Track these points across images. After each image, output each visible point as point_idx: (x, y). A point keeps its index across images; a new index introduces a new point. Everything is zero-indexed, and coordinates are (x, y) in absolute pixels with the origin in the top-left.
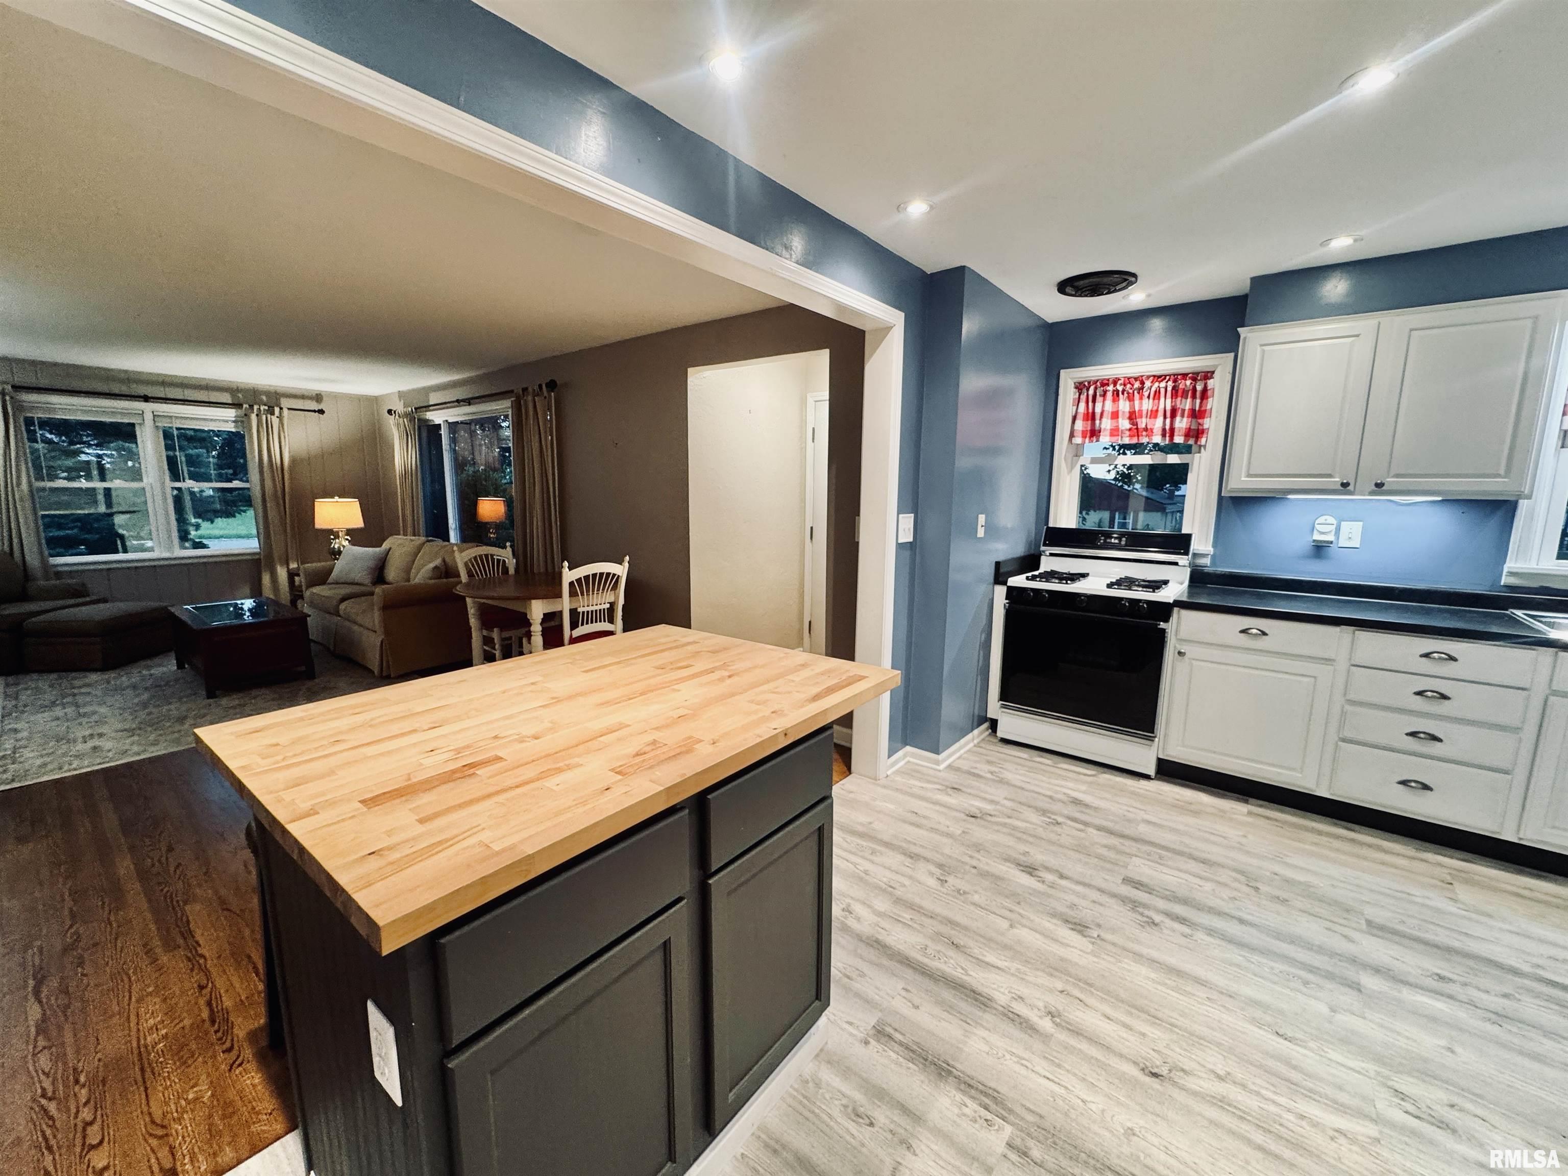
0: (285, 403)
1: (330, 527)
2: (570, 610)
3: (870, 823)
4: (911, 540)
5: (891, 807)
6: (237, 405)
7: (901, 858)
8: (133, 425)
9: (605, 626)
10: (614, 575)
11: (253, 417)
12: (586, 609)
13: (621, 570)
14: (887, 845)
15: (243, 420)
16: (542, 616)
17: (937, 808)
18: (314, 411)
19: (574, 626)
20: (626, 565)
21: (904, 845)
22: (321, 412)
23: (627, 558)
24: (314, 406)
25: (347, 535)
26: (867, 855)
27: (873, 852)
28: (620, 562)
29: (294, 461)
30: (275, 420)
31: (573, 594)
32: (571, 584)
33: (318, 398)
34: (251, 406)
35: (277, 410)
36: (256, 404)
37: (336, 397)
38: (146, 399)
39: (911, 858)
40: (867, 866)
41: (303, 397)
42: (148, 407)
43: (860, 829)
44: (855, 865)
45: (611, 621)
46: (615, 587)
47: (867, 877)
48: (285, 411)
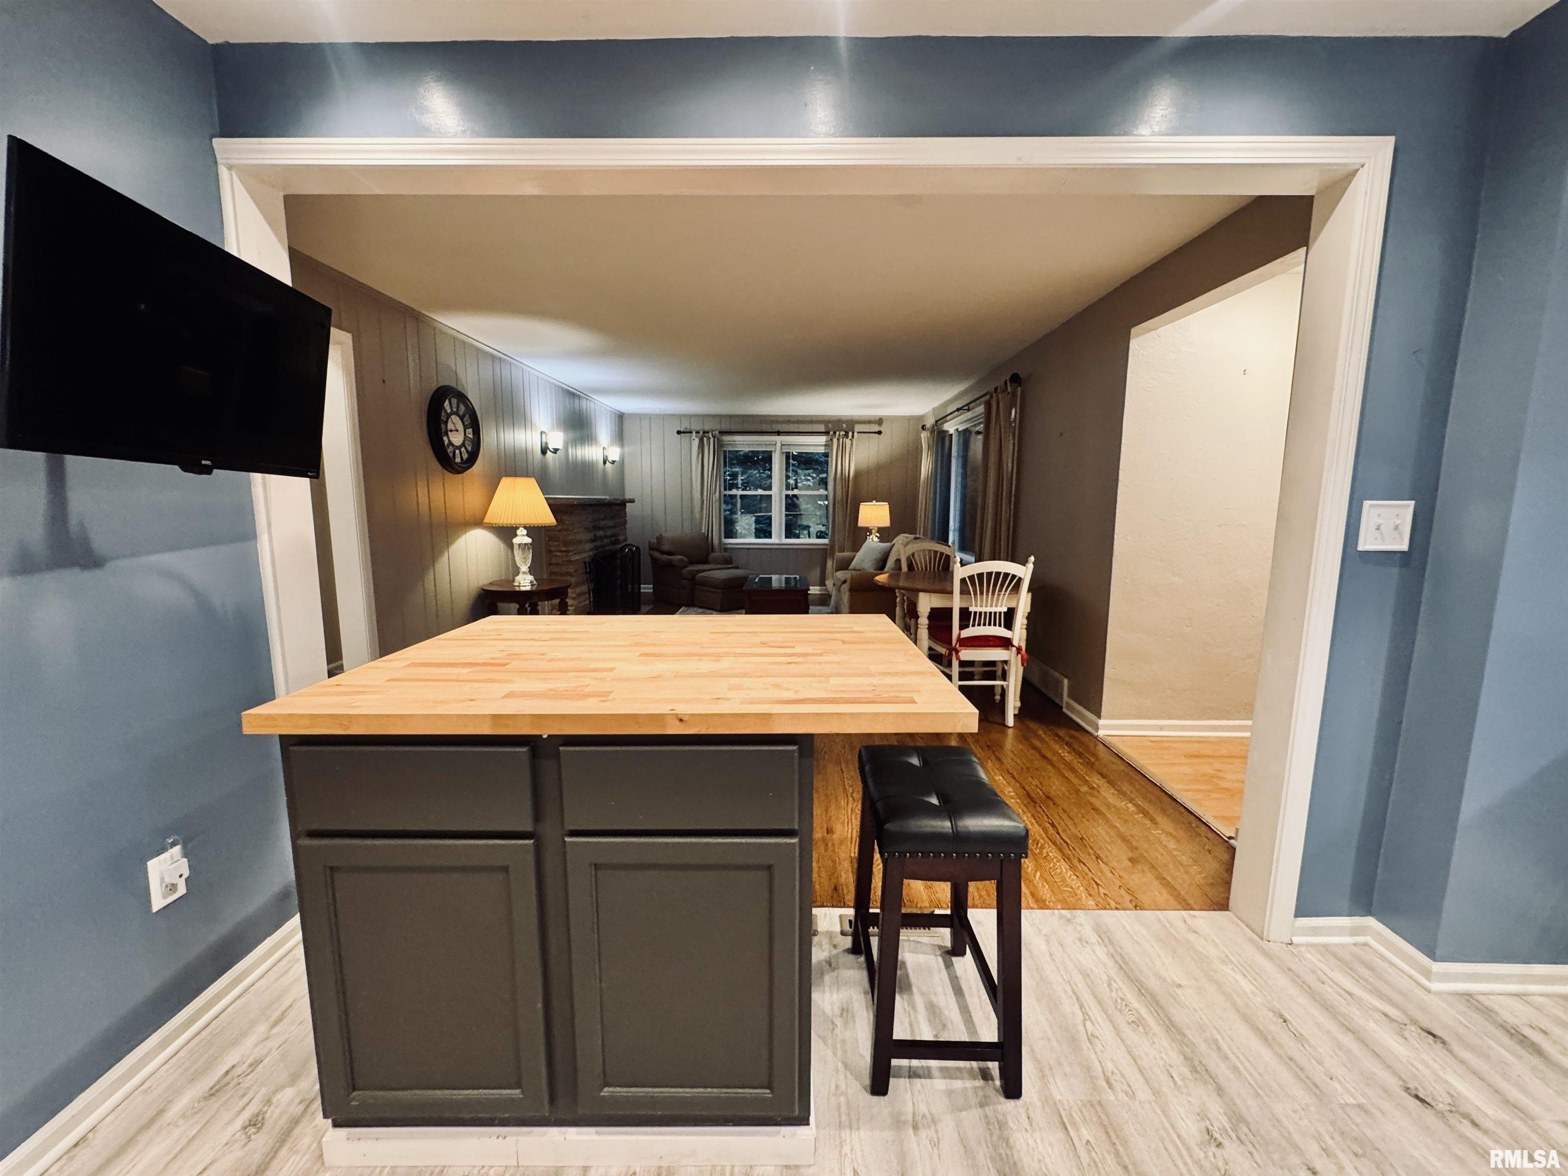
0: (858, 428)
1: (867, 525)
2: (961, 609)
3: (1179, 986)
4: (1405, 547)
5: (1247, 987)
6: (826, 433)
7: (1174, 1057)
8: (771, 452)
9: (1000, 631)
10: (1014, 576)
11: (835, 440)
12: (978, 609)
13: (1024, 572)
14: (1171, 1027)
15: (828, 445)
16: (929, 610)
17: (1347, 1040)
18: (875, 433)
19: (963, 626)
20: (1030, 566)
21: (1203, 1047)
22: (880, 433)
23: (1032, 559)
24: (876, 428)
25: (877, 532)
26: (1121, 1021)
27: (1137, 1023)
28: (1024, 563)
29: (858, 474)
30: (848, 441)
31: (964, 591)
32: (963, 581)
33: (880, 421)
34: (835, 433)
35: (850, 434)
36: (838, 430)
37: (893, 419)
38: (779, 433)
39: (1194, 1070)
40: (1104, 1031)
41: (870, 422)
42: (779, 439)
43: (1152, 983)
44: (1086, 1017)
45: (1009, 625)
46: (1017, 588)
47: (1085, 1045)
48: (856, 434)
